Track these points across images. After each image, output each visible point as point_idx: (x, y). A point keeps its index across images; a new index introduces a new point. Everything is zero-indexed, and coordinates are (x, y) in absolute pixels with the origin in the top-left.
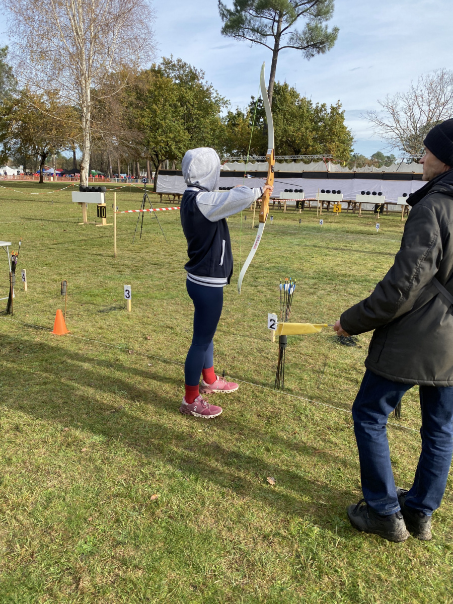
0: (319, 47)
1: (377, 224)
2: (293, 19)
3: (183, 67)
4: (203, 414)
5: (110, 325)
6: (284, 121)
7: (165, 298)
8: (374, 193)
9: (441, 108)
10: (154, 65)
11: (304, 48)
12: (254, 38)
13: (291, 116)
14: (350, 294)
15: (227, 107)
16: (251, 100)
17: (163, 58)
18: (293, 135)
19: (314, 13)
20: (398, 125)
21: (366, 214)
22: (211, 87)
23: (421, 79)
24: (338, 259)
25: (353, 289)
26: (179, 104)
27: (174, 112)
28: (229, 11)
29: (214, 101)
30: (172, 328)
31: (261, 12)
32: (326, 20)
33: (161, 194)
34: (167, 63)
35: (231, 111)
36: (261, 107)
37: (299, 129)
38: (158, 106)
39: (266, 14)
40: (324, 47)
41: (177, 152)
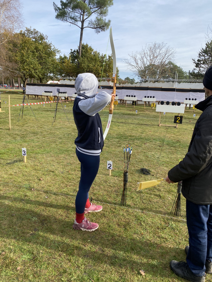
0: (102, 28)
1: (136, 110)
2: (90, 14)
3: (37, 33)
4: (88, 229)
5: (16, 173)
6: (87, 61)
7: (44, 153)
8: (132, 96)
9: (155, 59)
10: (21, 31)
11: (95, 28)
12: (72, 22)
13: (91, 59)
14: (136, 146)
15: (59, 53)
16: (71, 51)
17: (26, 28)
18: (92, 68)
19: (100, 13)
20: (137, 65)
21: (129, 105)
22: (51, 43)
23: (146, 46)
24: (124, 128)
25: (137, 143)
26: (35, 51)
27: (33, 55)
28: (59, 8)
29: (53, 50)
30: (53, 172)
31: (75, 10)
32: (105, 16)
33: (28, 95)
34: (28, 30)
35: (61, 56)
36: (76, 54)
37: (95, 66)
38: (24, 51)
39: (77, 11)
40: (104, 28)
41: (35, 74)
